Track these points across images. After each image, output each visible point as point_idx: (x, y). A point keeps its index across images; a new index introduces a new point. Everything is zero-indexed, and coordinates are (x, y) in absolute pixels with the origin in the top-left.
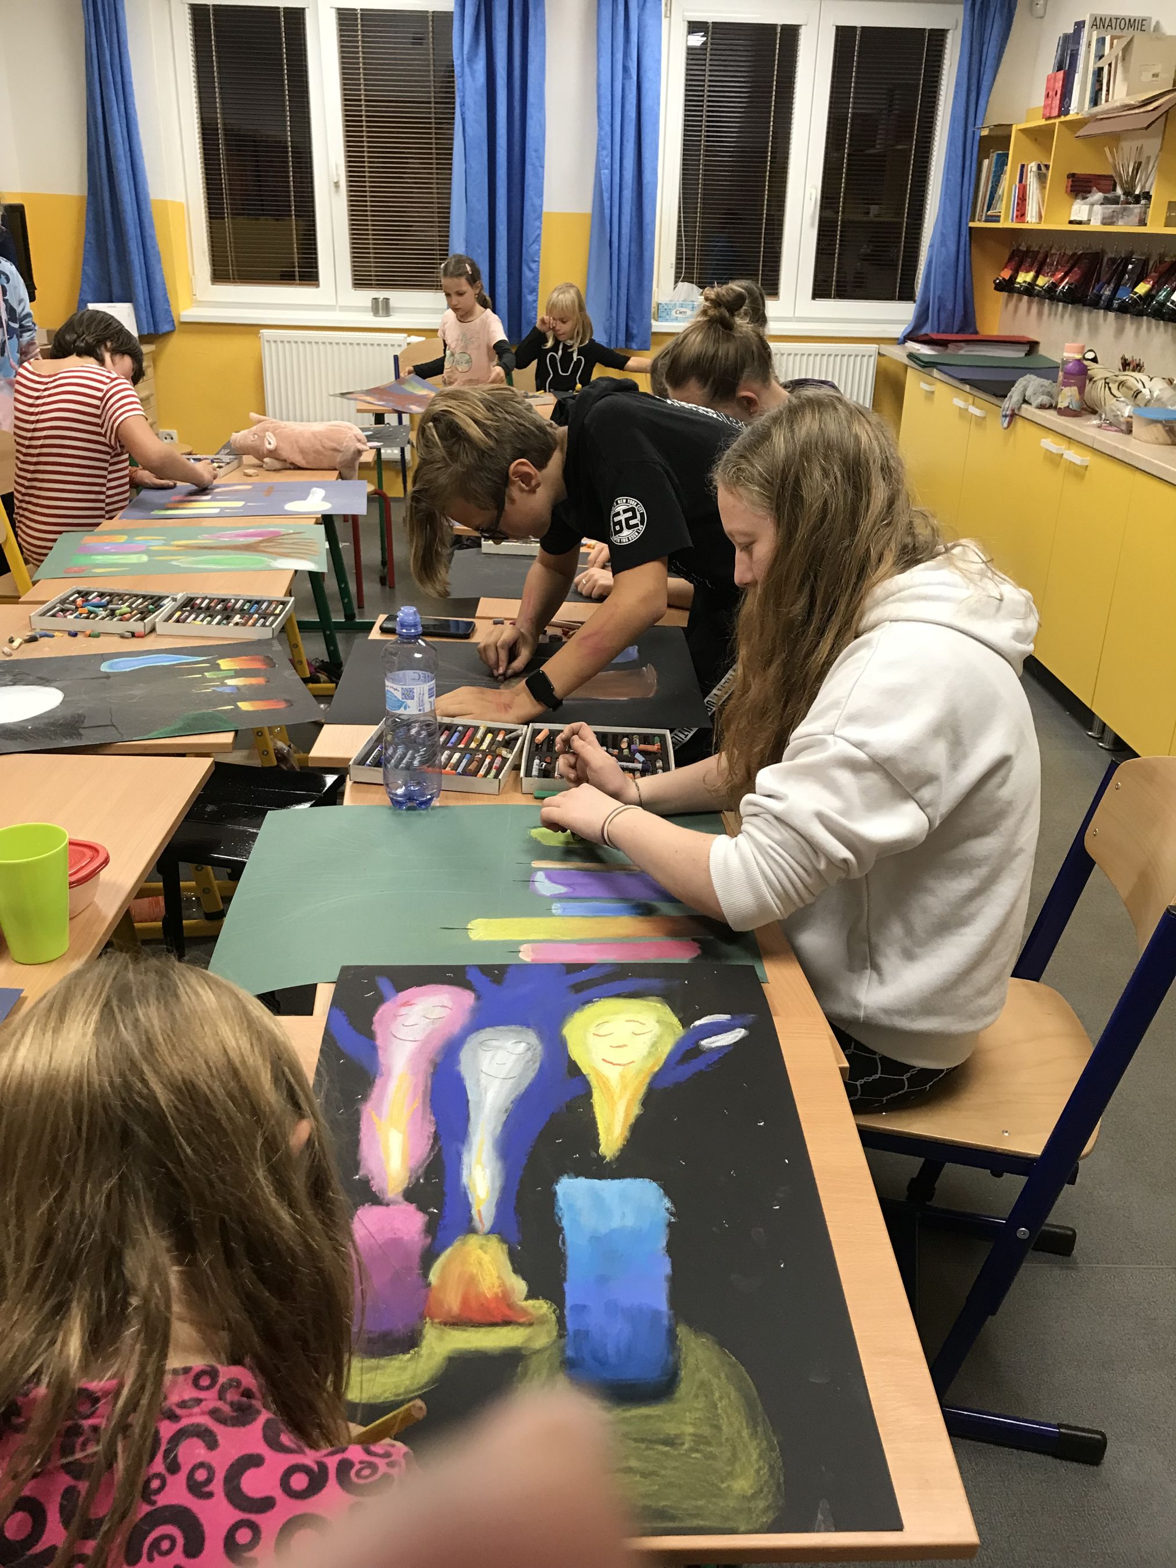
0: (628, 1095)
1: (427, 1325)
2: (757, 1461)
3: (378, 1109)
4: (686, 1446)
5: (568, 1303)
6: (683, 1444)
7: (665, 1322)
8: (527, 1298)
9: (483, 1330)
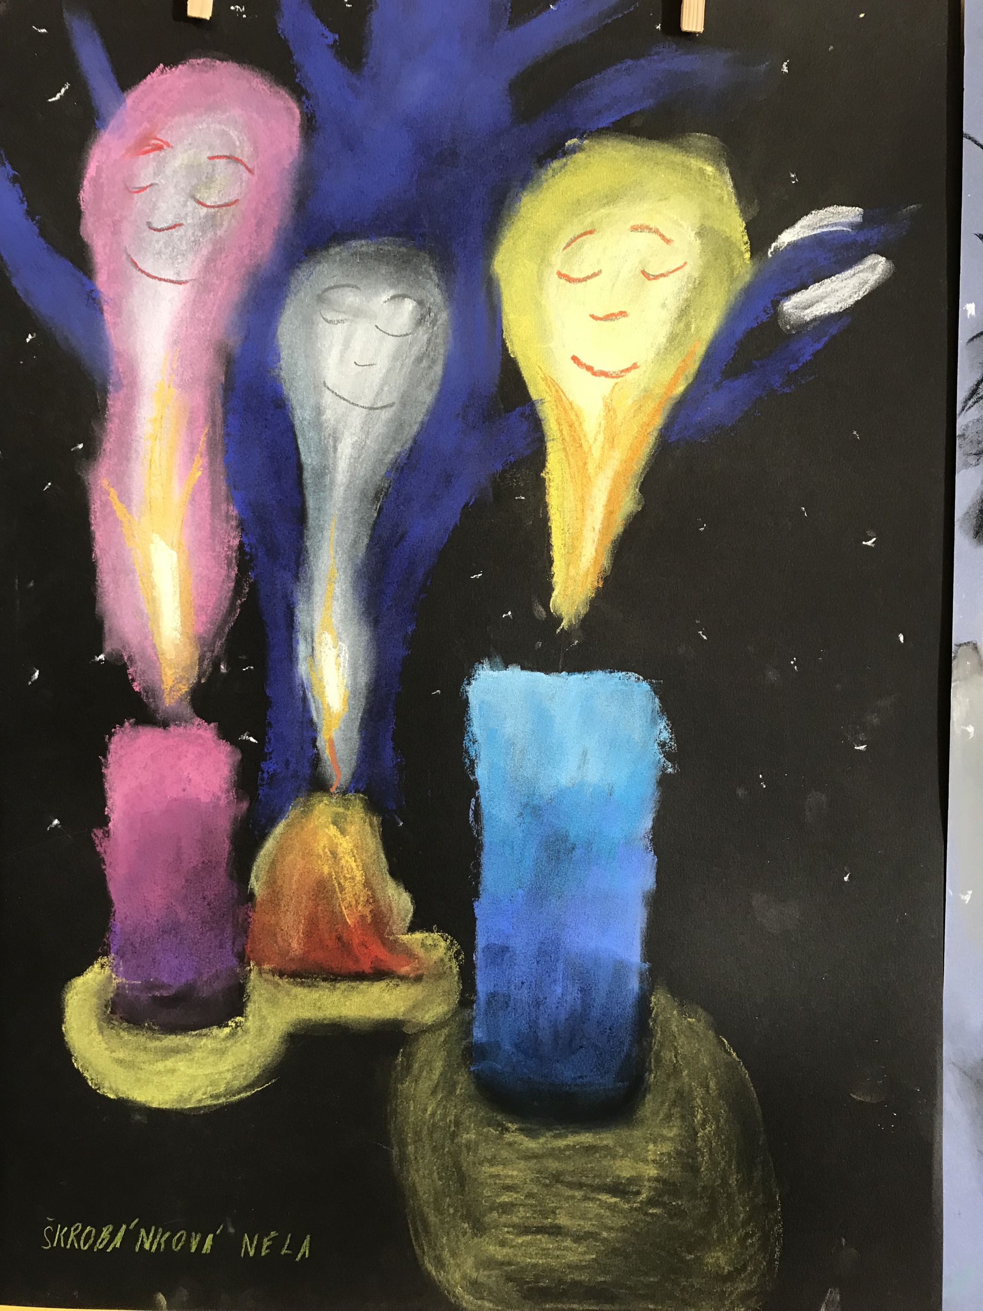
0: (615, 461)
1: (253, 976)
2: (745, 1223)
3: (121, 480)
4: (643, 1196)
5: (481, 942)
6: (638, 1193)
7: (634, 984)
8: (412, 929)
9: (342, 986)
